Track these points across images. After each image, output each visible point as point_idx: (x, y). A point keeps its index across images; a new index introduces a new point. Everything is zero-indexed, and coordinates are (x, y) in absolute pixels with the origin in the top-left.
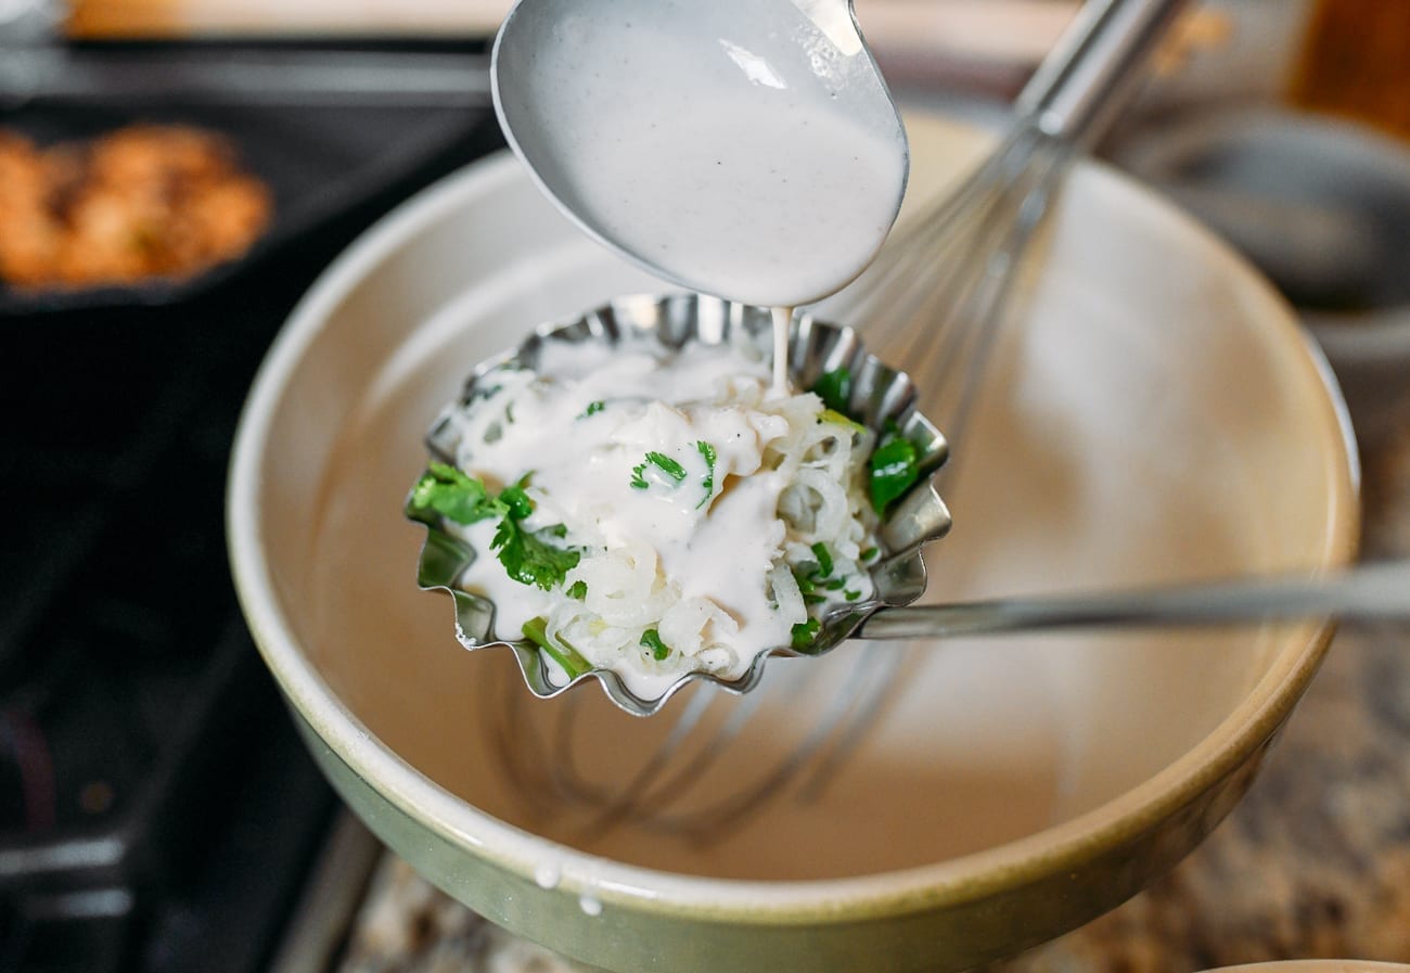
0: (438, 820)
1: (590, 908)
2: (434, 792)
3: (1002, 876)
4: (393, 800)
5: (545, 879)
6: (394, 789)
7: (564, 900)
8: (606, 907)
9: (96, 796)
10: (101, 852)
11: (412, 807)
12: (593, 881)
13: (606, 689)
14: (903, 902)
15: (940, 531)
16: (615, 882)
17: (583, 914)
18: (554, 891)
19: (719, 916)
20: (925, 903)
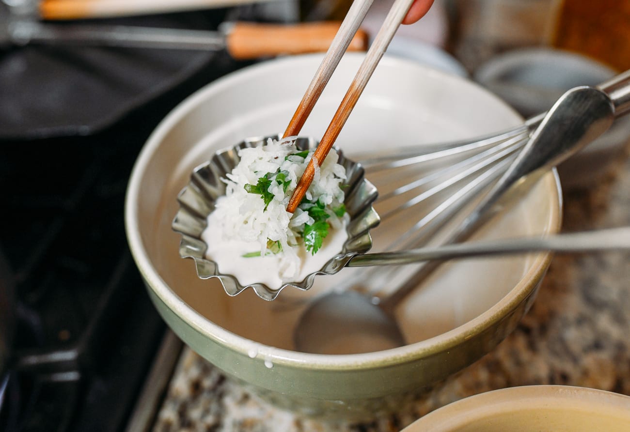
0: (211, 334)
1: (269, 365)
2: (211, 324)
3: (421, 352)
4: (194, 326)
5: (252, 354)
6: (194, 323)
7: (259, 362)
8: (274, 365)
9: (65, 335)
10: (69, 355)
11: (201, 329)
12: (270, 355)
13: (256, 292)
14: (385, 361)
15: (376, 225)
16: (278, 355)
17: (266, 367)
18: (254, 359)
19: (317, 367)
20: (392, 362)
